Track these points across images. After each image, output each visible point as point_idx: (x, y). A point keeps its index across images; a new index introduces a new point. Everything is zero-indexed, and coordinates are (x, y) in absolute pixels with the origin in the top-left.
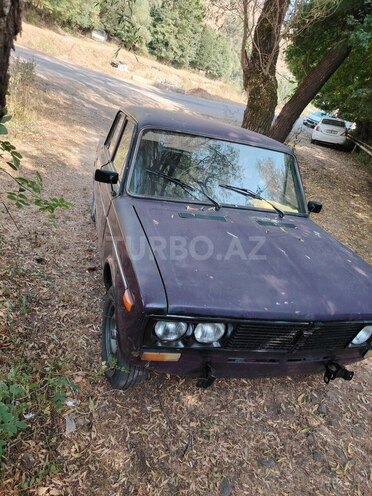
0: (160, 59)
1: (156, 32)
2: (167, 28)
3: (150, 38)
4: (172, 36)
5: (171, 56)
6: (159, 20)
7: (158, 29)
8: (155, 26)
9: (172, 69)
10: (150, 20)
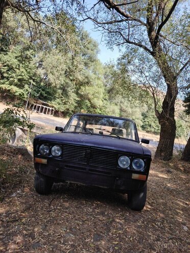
0: (148, 132)
1: (145, 122)
2: (150, 119)
3: (142, 124)
4: (152, 122)
5: (153, 130)
6: (146, 117)
7: (146, 120)
8: (144, 119)
9: (154, 135)
10: (142, 117)
